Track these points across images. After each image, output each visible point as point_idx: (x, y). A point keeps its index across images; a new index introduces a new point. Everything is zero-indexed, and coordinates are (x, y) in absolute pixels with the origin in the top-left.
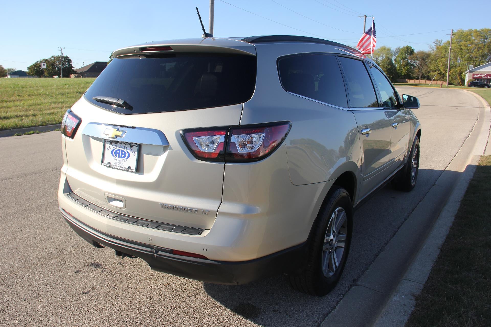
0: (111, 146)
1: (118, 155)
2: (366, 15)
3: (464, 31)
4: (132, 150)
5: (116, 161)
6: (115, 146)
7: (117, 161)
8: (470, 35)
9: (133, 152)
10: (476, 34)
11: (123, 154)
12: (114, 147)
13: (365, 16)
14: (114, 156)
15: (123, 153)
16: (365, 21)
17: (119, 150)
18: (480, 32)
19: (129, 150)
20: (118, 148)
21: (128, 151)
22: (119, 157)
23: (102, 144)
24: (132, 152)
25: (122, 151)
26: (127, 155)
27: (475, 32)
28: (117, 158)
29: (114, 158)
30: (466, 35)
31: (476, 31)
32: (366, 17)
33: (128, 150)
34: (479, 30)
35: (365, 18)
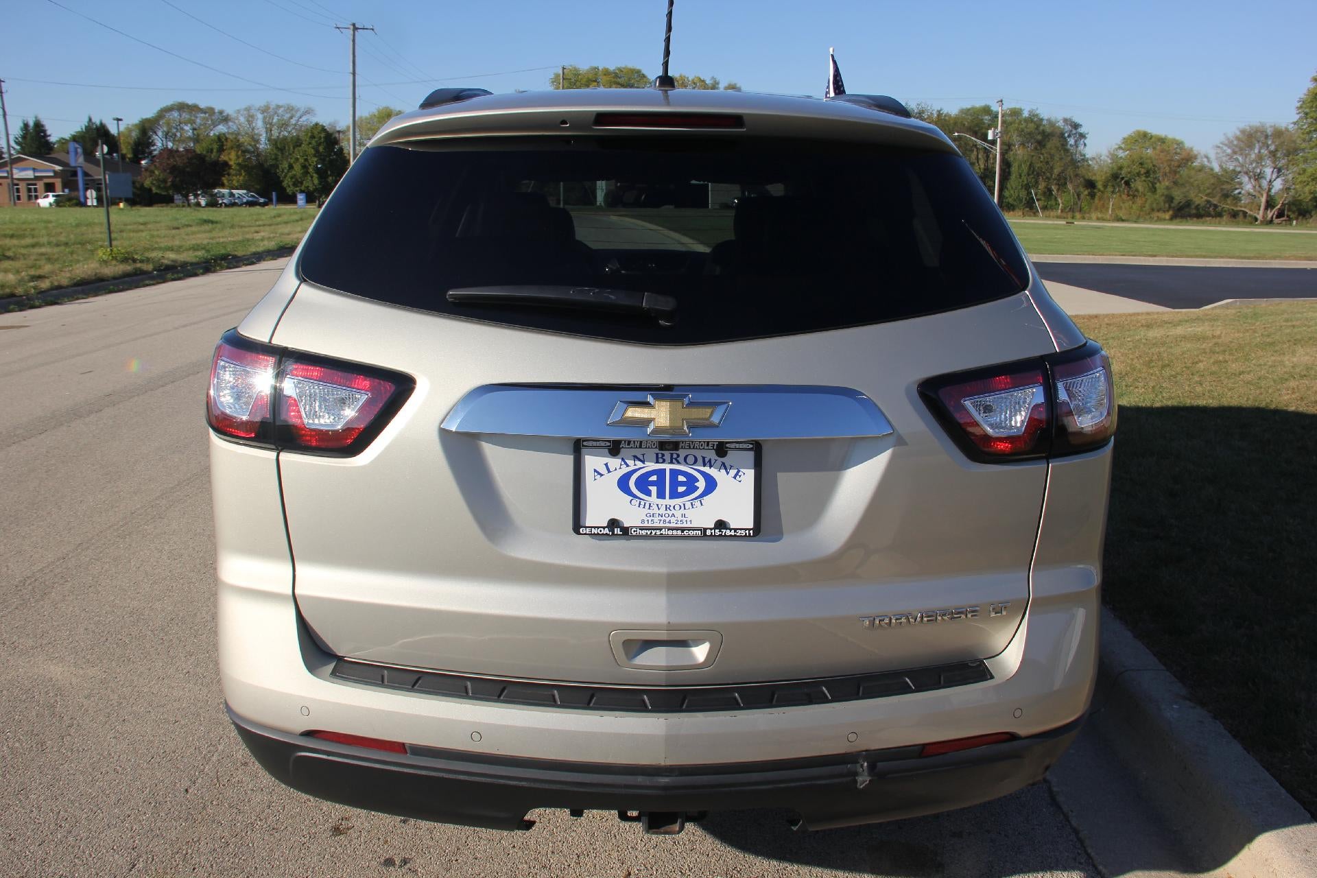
0: (614, 462)
1: (654, 489)
2: (354, 25)
3: (581, 72)
4: (724, 466)
5: (646, 511)
6: (636, 458)
7: (651, 512)
8: (595, 81)
9: (733, 472)
10: (608, 79)
11: (682, 484)
12: (631, 462)
13: (352, 27)
14: (635, 496)
15: (681, 478)
16: (354, 41)
17: (661, 473)
18: (615, 73)
19: (711, 467)
20: (651, 466)
21: (706, 469)
22: (661, 495)
23: (569, 459)
24: (728, 473)
25: (674, 473)
26: (701, 484)
27: (605, 75)
28: (653, 498)
29: (636, 502)
30: (585, 80)
31: (607, 72)
32: (355, 28)
33: (704, 465)
34: (614, 70)
35: (352, 32)
